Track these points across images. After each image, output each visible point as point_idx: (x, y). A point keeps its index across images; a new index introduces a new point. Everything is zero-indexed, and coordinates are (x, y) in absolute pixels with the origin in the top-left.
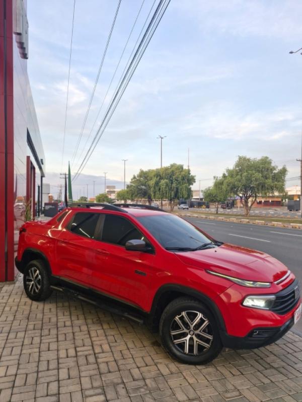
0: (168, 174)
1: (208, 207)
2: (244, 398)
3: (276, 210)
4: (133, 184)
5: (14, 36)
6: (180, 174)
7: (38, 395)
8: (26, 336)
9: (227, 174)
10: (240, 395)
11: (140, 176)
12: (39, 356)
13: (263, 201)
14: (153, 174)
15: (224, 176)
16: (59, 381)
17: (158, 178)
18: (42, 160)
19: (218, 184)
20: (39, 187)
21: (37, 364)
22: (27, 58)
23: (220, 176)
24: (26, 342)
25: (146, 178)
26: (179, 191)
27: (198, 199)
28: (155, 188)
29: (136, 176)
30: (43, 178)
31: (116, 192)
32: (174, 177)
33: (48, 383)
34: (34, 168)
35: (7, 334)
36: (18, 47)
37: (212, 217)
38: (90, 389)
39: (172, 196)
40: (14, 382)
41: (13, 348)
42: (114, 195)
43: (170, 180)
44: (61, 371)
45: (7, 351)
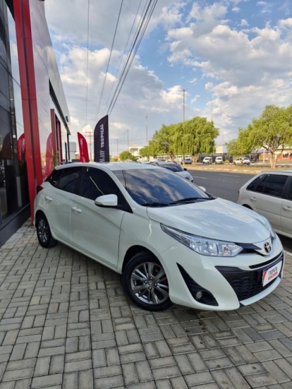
0: (191, 128)
1: (231, 161)
2: (278, 332)
4: (154, 140)
6: (203, 128)
7: (70, 321)
8: (58, 270)
9: (252, 125)
10: (274, 329)
11: (162, 131)
12: (71, 288)
14: (176, 128)
15: (250, 127)
16: (89, 310)
17: (181, 132)
18: (67, 117)
19: (243, 136)
20: (66, 144)
21: (68, 295)
24: (58, 275)
25: (168, 133)
26: (202, 144)
27: (222, 154)
28: (177, 143)
29: (158, 131)
30: (69, 136)
31: (139, 150)
32: (197, 131)
33: (79, 312)
34: (59, 123)
35: (40, 269)
38: (119, 318)
39: (195, 151)
40: (48, 309)
41: (45, 280)
42: (137, 152)
43: (193, 134)
44: (91, 301)
45: (41, 283)
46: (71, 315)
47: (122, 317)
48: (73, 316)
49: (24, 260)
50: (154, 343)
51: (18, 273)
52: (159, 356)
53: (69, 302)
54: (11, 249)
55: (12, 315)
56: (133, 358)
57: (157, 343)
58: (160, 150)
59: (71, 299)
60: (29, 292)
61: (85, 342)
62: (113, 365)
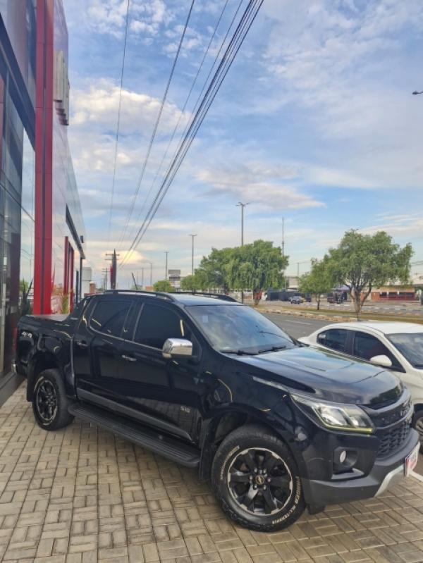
0: (251, 254)
1: (309, 300)
3: (404, 305)
4: (203, 268)
5: (54, 103)
6: (268, 255)
11: (213, 257)
13: (388, 293)
14: (232, 253)
15: (326, 259)
17: (238, 260)
18: (82, 237)
19: (318, 269)
20: (77, 273)
22: (67, 125)
23: (320, 258)
25: (220, 260)
26: (267, 277)
27: (295, 289)
28: (233, 273)
29: (207, 256)
30: (83, 261)
31: (181, 279)
32: (260, 259)
33: (88, 476)
34: (72, 251)
36: (59, 114)
37: (309, 314)
38: (128, 482)
39: (257, 285)
40: (55, 473)
41: (51, 448)
42: (179, 282)
43: (254, 262)
44: (101, 467)
45: (46, 450)
46: (79, 479)
47: (130, 480)
48: (82, 479)
49: (25, 427)
50: (158, 502)
51: (21, 439)
52: (160, 509)
53: (77, 467)
54: (9, 415)
55: (19, 478)
56: (136, 511)
57: (161, 502)
58: (210, 281)
59: (79, 465)
60: (34, 458)
61: (92, 500)
62: (117, 516)
